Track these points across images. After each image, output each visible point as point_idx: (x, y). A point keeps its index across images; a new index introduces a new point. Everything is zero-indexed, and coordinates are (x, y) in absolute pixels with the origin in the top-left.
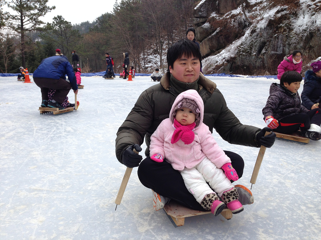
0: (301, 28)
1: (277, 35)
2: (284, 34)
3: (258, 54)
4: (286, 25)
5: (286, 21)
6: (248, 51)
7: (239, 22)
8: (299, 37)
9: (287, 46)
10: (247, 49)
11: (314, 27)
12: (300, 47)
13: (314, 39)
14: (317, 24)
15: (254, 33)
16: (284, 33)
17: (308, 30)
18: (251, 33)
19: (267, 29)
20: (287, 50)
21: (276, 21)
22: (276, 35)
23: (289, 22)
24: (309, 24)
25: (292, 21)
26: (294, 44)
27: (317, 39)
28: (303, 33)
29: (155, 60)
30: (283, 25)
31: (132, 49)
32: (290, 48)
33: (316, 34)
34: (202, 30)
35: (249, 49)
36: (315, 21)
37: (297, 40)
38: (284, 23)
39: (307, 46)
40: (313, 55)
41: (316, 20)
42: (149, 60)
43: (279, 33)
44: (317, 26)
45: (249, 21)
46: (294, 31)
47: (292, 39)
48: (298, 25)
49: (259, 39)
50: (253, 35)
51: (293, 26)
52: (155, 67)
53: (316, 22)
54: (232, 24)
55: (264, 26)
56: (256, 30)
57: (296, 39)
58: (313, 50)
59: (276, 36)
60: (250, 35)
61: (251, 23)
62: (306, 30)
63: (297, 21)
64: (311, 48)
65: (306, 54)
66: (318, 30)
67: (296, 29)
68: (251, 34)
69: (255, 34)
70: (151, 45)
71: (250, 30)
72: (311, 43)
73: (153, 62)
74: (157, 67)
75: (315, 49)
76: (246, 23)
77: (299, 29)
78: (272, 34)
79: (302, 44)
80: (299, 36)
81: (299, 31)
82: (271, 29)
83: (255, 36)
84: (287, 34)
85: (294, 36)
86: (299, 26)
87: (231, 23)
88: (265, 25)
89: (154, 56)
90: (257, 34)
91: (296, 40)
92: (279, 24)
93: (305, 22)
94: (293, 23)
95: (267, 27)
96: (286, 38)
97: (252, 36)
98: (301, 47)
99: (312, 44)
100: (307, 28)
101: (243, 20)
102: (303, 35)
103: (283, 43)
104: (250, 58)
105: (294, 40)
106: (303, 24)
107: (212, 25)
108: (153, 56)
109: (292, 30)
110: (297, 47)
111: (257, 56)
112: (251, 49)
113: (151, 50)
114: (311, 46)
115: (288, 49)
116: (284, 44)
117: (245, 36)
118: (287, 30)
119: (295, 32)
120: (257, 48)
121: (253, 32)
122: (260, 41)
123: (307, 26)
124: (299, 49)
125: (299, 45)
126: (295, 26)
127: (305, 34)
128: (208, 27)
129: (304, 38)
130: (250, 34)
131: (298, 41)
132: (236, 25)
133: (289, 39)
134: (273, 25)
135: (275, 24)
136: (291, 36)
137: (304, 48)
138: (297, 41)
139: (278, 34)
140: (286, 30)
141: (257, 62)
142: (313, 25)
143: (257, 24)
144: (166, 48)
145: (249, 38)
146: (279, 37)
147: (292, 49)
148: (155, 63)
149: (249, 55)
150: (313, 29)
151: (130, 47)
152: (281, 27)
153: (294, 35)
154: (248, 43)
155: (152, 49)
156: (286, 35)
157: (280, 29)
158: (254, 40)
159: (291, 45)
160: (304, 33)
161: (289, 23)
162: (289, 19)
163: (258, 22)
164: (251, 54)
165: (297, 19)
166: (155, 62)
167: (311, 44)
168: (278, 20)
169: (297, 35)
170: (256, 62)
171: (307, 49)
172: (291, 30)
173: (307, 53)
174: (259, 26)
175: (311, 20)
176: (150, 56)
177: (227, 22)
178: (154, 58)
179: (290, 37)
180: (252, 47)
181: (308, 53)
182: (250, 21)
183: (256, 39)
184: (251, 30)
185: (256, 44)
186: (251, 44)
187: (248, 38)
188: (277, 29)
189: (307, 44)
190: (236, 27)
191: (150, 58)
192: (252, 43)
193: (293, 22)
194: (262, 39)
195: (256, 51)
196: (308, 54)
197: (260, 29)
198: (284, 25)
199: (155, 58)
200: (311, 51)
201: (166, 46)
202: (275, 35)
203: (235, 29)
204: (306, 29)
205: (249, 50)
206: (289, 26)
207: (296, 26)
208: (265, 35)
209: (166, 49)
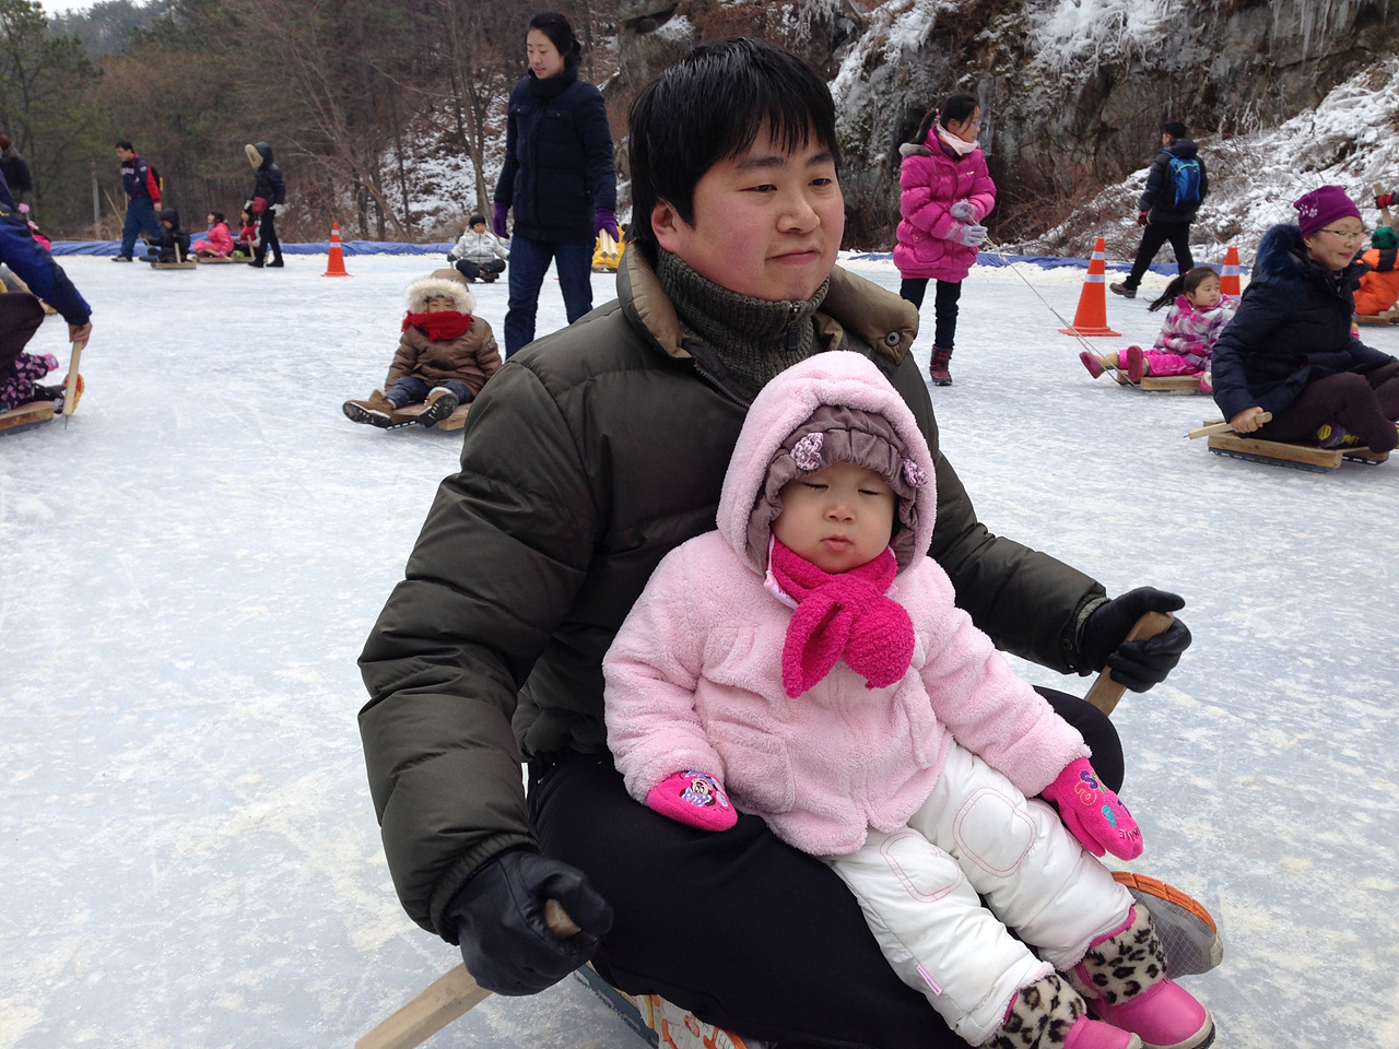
0: (1066, 50)
1: (971, 79)
2: (1000, 73)
3: (892, 161)
4: (1005, 34)
5: (1005, 18)
6: (853, 144)
7: (813, 16)
8: (1057, 88)
9: (1010, 124)
10: (848, 136)
11: (1117, 44)
12: (1061, 130)
13: (1119, 94)
14: (1129, 30)
15: (876, 68)
16: (998, 69)
17: (1095, 56)
18: (864, 66)
19: (928, 53)
20: (1012, 141)
21: (967, 16)
22: (965, 78)
23: (1017, 21)
24: (1100, 30)
25: (1032, 17)
26: (1038, 119)
27: (1129, 93)
28: (1073, 71)
29: (454, 182)
30: (993, 36)
31: (340, 129)
32: (1022, 132)
33: (1124, 76)
34: (656, 49)
35: (856, 136)
36: (1121, 17)
37: (1050, 98)
38: (996, 27)
39: (1090, 127)
40: (1114, 165)
41: (1125, 14)
42: (427, 181)
43: (979, 69)
44: (1129, 40)
45: (856, 15)
46: (1037, 61)
47: (1031, 94)
48: (1056, 37)
49: (900, 93)
50: (873, 75)
51: (1034, 37)
52: (454, 215)
53: (1125, 24)
54: (784, 26)
55: (917, 38)
56: (883, 53)
57: (1045, 96)
58: (1114, 142)
59: (967, 82)
60: (862, 78)
61: (862, 26)
62: (1086, 59)
63: (1048, 16)
64: (1104, 131)
65: (1083, 161)
66: (1133, 56)
67: (1048, 53)
68: (865, 74)
69: (881, 72)
70: (433, 110)
71: (858, 54)
72: (1107, 111)
73: (445, 189)
74: (464, 211)
75: (1120, 139)
76: (842, 21)
77: (1058, 52)
78: (951, 74)
79: (1068, 118)
80: (1058, 80)
81: (1059, 60)
82: (945, 49)
83: (883, 83)
84: (1008, 75)
85: (1037, 84)
86: (1059, 40)
87: (779, 23)
88: (920, 34)
89: (447, 163)
90: (888, 71)
91: (1045, 99)
92: (979, 31)
93: (1083, 24)
94: (1034, 27)
95: (929, 43)
96: (1007, 92)
97: (866, 81)
98: (1065, 129)
99: (1111, 118)
100: (1091, 48)
101: (829, 8)
102: (1072, 76)
103: (992, 113)
104: (864, 175)
105: (1038, 99)
106: (1075, 29)
107: (698, 30)
108: (441, 161)
109: (1031, 55)
110: (1049, 128)
111: (892, 168)
112: (866, 136)
113: (433, 136)
114: (1104, 124)
115: (1016, 140)
116: (997, 118)
117: (839, 78)
118: (1011, 56)
119: (1044, 66)
120: (891, 133)
121: (873, 61)
122: (903, 104)
123: (1089, 41)
124: (1058, 136)
125: (1058, 120)
126: (1041, 40)
127: (1082, 74)
128: (683, 38)
129: (1078, 92)
130: (859, 71)
131: (1053, 104)
132: (803, 30)
133: (1018, 96)
134: (955, 34)
135: (959, 30)
136: (1026, 84)
137: (1078, 133)
138: (1049, 104)
139: (976, 76)
140: (1005, 56)
141: (891, 193)
142: (1112, 33)
143: (886, 30)
144: (499, 126)
145: (856, 91)
146: (976, 85)
147: (1031, 137)
148: (451, 193)
149: (860, 164)
150: (1114, 52)
151: (331, 117)
152: (985, 43)
153: (1036, 80)
154: (854, 110)
155: (439, 130)
156: (1008, 79)
157: (982, 51)
158: (879, 99)
159: (1024, 119)
160: (1077, 71)
161: (1018, 26)
162: (1017, 8)
163: (892, 21)
164: (864, 157)
165: (1051, 8)
166: (455, 192)
167: (1105, 117)
168: (975, 12)
169: (1049, 76)
170: (887, 192)
171: (1091, 137)
172: (1025, 55)
173: (1088, 154)
174: (895, 37)
175: (1107, 16)
176: (427, 162)
177: (764, 15)
178: (449, 173)
179: (1021, 84)
180: (871, 127)
181: (1095, 155)
182: (861, 15)
183: (883, 93)
184: (865, 53)
185: (884, 116)
186: (865, 116)
187: (853, 88)
188: (971, 54)
189: (1091, 117)
190: (801, 40)
191: (428, 173)
192: (869, 109)
193: (1034, 21)
194: (910, 96)
195: (888, 148)
196: (1093, 158)
197: (902, 50)
198: (998, 33)
199: (454, 174)
200: (1103, 147)
201: (503, 116)
202: (962, 76)
203: (796, 48)
204: (1088, 54)
205: (857, 143)
206: (1016, 41)
207: (1046, 38)
208: (922, 78)
209: (500, 132)
